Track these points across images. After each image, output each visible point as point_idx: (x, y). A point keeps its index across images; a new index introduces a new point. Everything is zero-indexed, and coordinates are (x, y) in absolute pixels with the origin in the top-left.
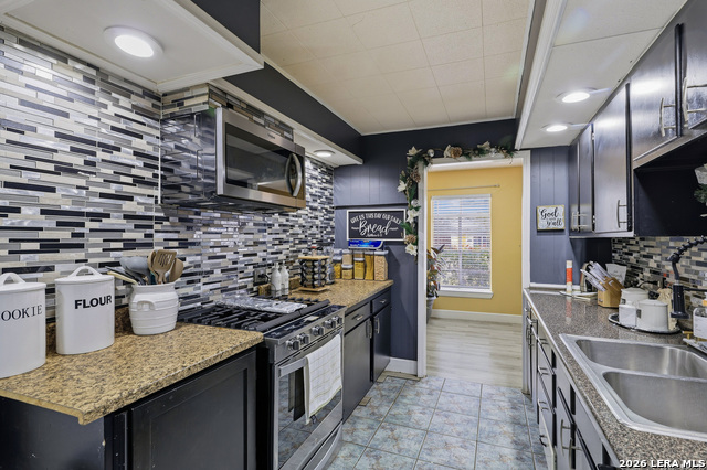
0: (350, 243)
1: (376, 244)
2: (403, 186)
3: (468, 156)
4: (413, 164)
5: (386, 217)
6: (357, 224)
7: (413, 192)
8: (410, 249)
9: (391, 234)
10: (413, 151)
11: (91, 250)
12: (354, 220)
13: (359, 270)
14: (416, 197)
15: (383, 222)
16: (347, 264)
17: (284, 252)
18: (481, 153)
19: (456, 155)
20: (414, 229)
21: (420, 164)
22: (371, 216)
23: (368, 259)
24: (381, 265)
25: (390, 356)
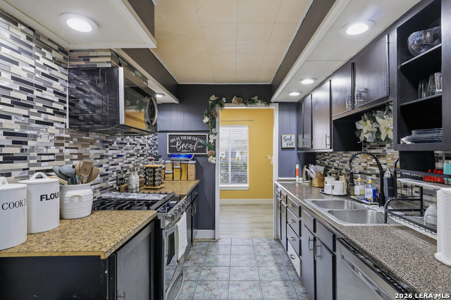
0: (170, 156)
1: (189, 156)
2: (206, 120)
3: (245, 103)
4: (213, 106)
5: (194, 138)
6: (174, 143)
7: (213, 123)
8: (211, 159)
9: (198, 150)
10: (213, 98)
11: (31, 162)
12: (172, 141)
13: (177, 174)
14: (215, 127)
15: (193, 142)
16: (169, 170)
17: (132, 162)
18: (253, 102)
19: (239, 102)
20: (213, 147)
21: (217, 107)
22: (184, 138)
23: (183, 166)
24: (192, 170)
25: (198, 229)
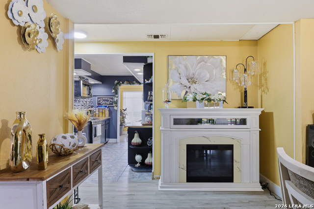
0: (98, 106)
1: (106, 107)
2: (113, 91)
3: (130, 84)
4: (116, 85)
5: (108, 99)
6: (100, 101)
7: (116, 93)
8: (115, 108)
9: (110, 104)
10: (116, 82)
12: (99, 100)
13: (101, 114)
14: (117, 94)
15: (108, 101)
16: (97, 113)
18: (133, 83)
19: (127, 83)
20: (116, 103)
21: (118, 85)
22: (104, 99)
23: (103, 111)
24: (107, 112)
25: (109, 138)
